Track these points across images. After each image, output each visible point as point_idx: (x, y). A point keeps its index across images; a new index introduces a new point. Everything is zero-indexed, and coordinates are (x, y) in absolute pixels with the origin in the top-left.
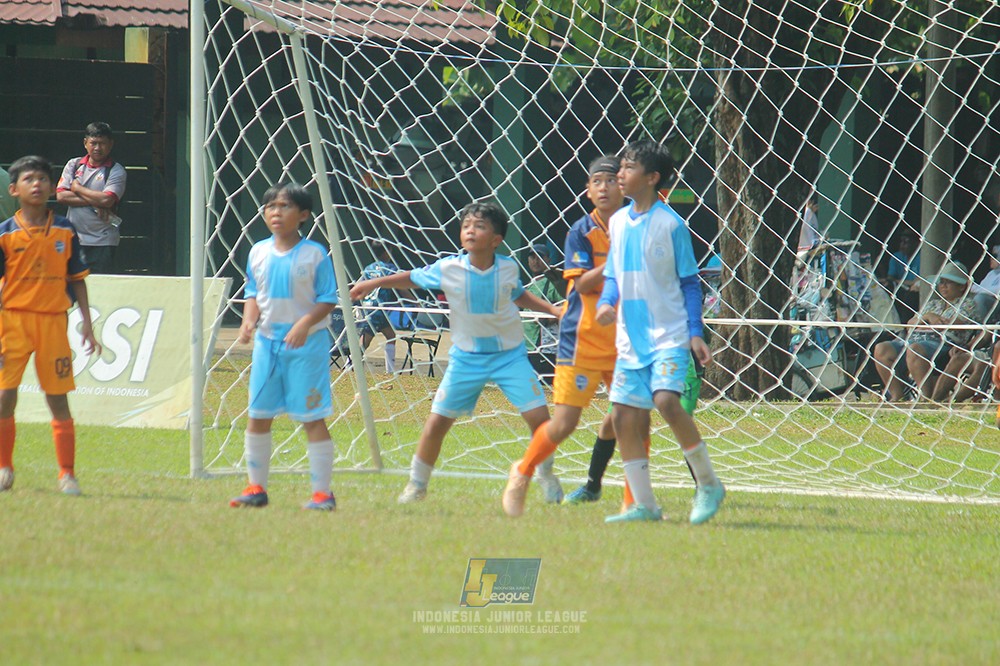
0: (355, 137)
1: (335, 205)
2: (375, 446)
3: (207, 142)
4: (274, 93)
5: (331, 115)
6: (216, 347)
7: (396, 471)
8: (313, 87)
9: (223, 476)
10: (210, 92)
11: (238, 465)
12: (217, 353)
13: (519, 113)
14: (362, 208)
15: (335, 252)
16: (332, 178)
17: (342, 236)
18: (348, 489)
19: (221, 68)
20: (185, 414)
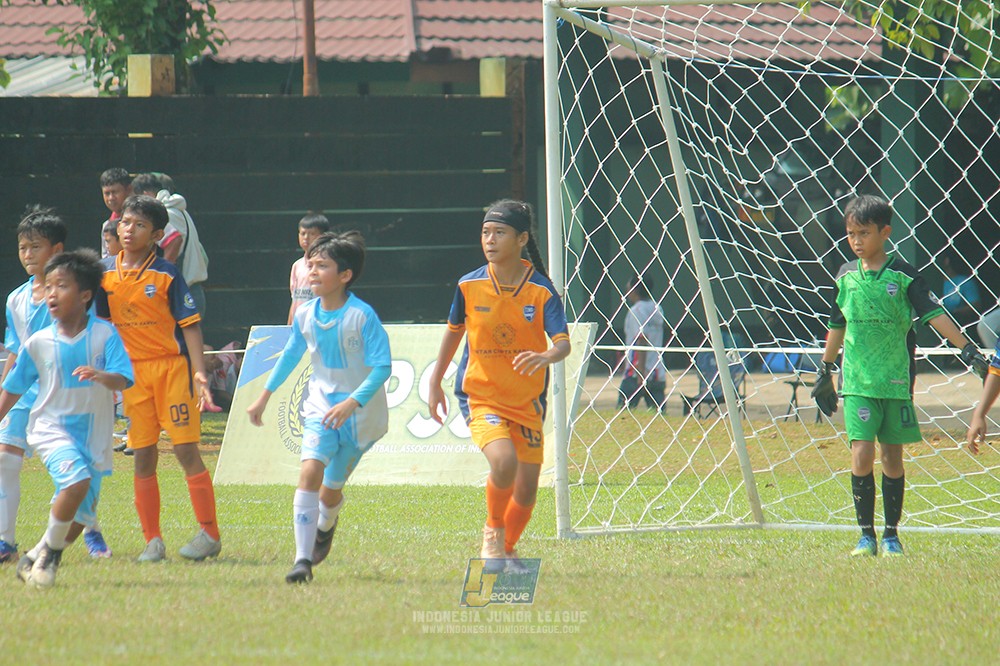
0: (723, 166)
1: (702, 240)
2: (754, 499)
3: (563, 178)
4: (634, 122)
5: (696, 142)
6: (582, 399)
7: (779, 525)
8: (675, 114)
9: (591, 536)
10: (565, 123)
11: (608, 524)
12: (582, 403)
13: (901, 132)
14: (732, 242)
15: (704, 290)
16: (698, 212)
17: (711, 274)
18: (727, 546)
19: (577, 96)
20: (551, 471)
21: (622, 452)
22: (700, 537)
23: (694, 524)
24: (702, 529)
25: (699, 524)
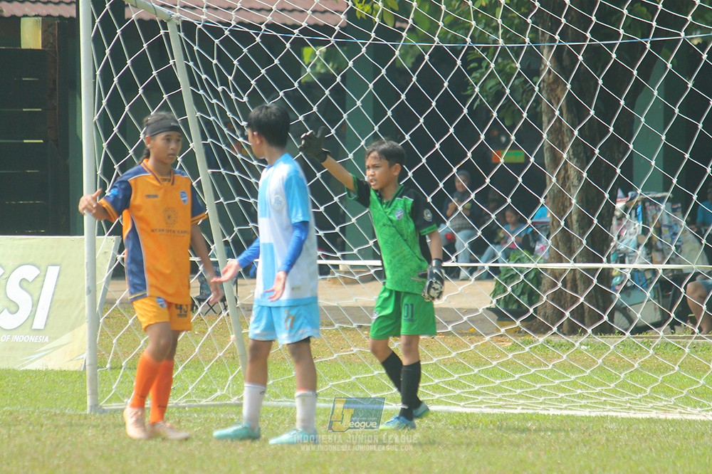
0: (227, 110)
1: (210, 171)
3: (96, 117)
4: (154, 73)
5: (205, 91)
6: (107, 297)
7: (268, 403)
8: (188, 67)
9: (116, 411)
10: (98, 73)
12: (108, 303)
13: (371, 86)
14: (234, 172)
15: (211, 211)
16: (207, 146)
17: (217, 198)
18: (227, 420)
19: (107, 51)
20: (81, 357)
21: (142, 342)
22: (205, 412)
23: (200, 401)
24: (206, 406)
25: (203, 402)
